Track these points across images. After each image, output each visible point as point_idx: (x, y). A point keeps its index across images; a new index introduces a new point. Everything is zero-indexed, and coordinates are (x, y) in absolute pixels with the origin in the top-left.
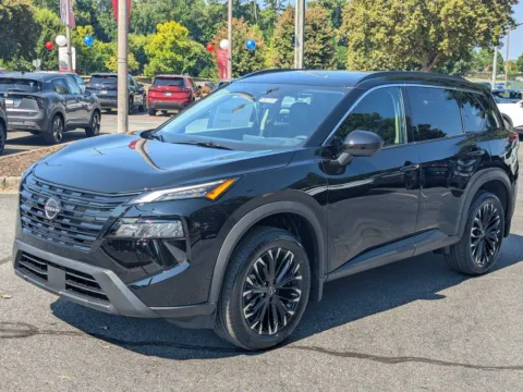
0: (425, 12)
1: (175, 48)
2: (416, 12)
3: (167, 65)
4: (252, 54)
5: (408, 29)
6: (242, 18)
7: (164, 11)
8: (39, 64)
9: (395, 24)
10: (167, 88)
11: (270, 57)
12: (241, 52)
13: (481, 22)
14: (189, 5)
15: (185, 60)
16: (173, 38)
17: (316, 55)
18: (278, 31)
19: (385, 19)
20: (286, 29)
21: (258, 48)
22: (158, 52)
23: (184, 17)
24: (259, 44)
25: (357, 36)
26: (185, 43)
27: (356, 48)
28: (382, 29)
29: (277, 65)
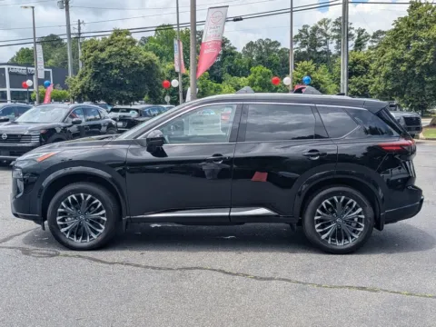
7: (261, 58)
9: (416, 59)
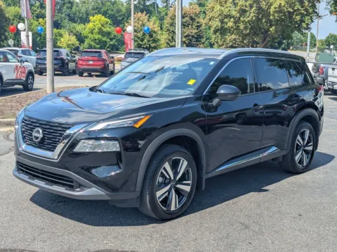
0: (259, 8)
1: (101, 32)
2: (254, 8)
3: (96, 43)
4: (151, 36)
5: (248, 19)
6: (145, 12)
8: (13, 43)
10: (90, 58)
11: (163, 37)
12: (144, 34)
13: (297, 15)
14: (113, 5)
15: (108, 40)
16: (100, 26)
17: (193, 36)
18: (167, 21)
19: (234, 13)
20: (173, 20)
21: (155, 32)
22: (90, 35)
23: (110, 12)
24: (156, 30)
25: (216, 24)
26: (108, 29)
27: (215, 32)
28: (232, 20)
29: (168, 43)
